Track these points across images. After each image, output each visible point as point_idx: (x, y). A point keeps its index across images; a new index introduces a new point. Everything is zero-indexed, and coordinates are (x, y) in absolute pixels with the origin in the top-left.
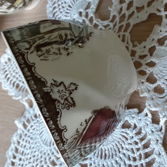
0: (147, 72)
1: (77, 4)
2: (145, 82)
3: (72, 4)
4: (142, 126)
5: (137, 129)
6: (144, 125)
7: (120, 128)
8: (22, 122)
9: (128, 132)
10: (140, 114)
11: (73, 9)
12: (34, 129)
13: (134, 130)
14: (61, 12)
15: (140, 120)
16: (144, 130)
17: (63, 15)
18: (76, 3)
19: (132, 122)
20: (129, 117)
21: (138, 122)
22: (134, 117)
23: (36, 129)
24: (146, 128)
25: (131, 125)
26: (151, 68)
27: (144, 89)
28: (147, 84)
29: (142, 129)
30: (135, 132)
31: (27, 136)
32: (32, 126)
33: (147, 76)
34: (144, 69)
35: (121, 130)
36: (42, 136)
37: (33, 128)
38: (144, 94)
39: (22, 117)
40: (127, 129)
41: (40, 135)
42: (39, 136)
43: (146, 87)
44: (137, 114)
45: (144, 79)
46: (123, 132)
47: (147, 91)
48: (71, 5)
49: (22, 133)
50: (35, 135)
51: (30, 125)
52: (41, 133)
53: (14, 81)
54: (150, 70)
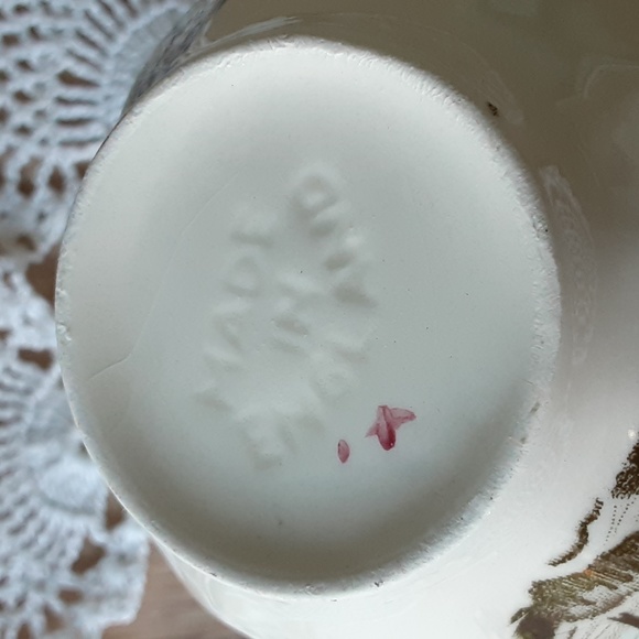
1: (119, 56)
3: (82, 59)
11: (112, 91)
14: (24, 131)
17: (44, 142)
18: (113, 49)
48: (81, 71)
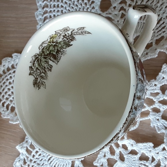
0: (161, 109)
2: (160, 119)
4: (160, 159)
5: (155, 161)
6: (162, 159)
7: (138, 160)
8: (25, 147)
9: (147, 164)
10: (156, 149)
12: (40, 155)
13: (153, 163)
15: (158, 153)
16: (163, 163)
19: (149, 155)
20: (145, 151)
21: (155, 156)
22: (151, 150)
23: (42, 155)
24: (165, 162)
25: (149, 158)
26: (165, 106)
27: (161, 126)
28: (163, 121)
29: (161, 162)
30: (155, 165)
31: (33, 162)
32: (37, 152)
33: (161, 114)
34: (157, 106)
35: (139, 162)
36: (51, 162)
37: (38, 154)
38: (161, 131)
39: (24, 142)
40: (145, 161)
41: (48, 161)
42: (48, 163)
43: (162, 124)
44: (153, 148)
45: (159, 117)
46: (141, 164)
47: (164, 128)
49: (26, 159)
50: (42, 161)
51: (35, 151)
52: (49, 159)
53: (7, 103)
54: (164, 108)
